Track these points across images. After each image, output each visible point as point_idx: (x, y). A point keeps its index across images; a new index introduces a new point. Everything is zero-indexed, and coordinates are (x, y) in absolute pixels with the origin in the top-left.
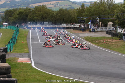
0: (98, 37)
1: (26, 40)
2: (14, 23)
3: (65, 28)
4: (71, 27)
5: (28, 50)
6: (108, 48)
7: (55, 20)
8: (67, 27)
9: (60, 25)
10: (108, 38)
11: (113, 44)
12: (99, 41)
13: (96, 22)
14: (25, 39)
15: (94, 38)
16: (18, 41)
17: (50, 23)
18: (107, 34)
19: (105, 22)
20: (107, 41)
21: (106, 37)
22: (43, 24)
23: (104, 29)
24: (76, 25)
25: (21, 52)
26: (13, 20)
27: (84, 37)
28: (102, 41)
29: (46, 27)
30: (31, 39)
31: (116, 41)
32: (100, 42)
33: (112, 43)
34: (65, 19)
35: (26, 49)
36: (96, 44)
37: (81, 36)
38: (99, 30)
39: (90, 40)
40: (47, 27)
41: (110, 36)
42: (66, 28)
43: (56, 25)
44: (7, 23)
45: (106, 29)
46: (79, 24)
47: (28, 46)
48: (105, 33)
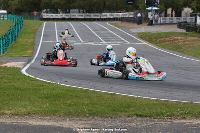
0: (161, 33)
1: (34, 38)
2: (18, 12)
3: (107, 18)
4: (118, 17)
5: (32, 53)
6: (176, 50)
7: (90, 6)
8: (112, 17)
9: (99, 14)
10: (180, 34)
11: (186, 44)
12: (162, 39)
13: (154, 3)
14: (33, 36)
15: (154, 34)
16: (19, 40)
17: (81, 10)
18: (180, 28)
19: (178, 8)
20: (177, 39)
21: (176, 33)
22: (69, 12)
23: (175, 20)
24: (127, 13)
25: (17, 56)
26: (16, 6)
27: (138, 33)
28: (168, 39)
29: (73, 17)
30: (44, 36)
31: (192, 38)
32: (165, 41)
33: (185, 42)
34: (107, 3)
35: (28, 51)
36: (156, 44)
37: (133, 31)
38: (167, 22)
39: (148, 37)
40: (77, 17)
41: (184, 31)
42: (109, 19)
43: (91, 14)
44: (5, 12)
45: (180, 19)
46: (132, 13)
47: (35, 47)
48: (176, 26)
